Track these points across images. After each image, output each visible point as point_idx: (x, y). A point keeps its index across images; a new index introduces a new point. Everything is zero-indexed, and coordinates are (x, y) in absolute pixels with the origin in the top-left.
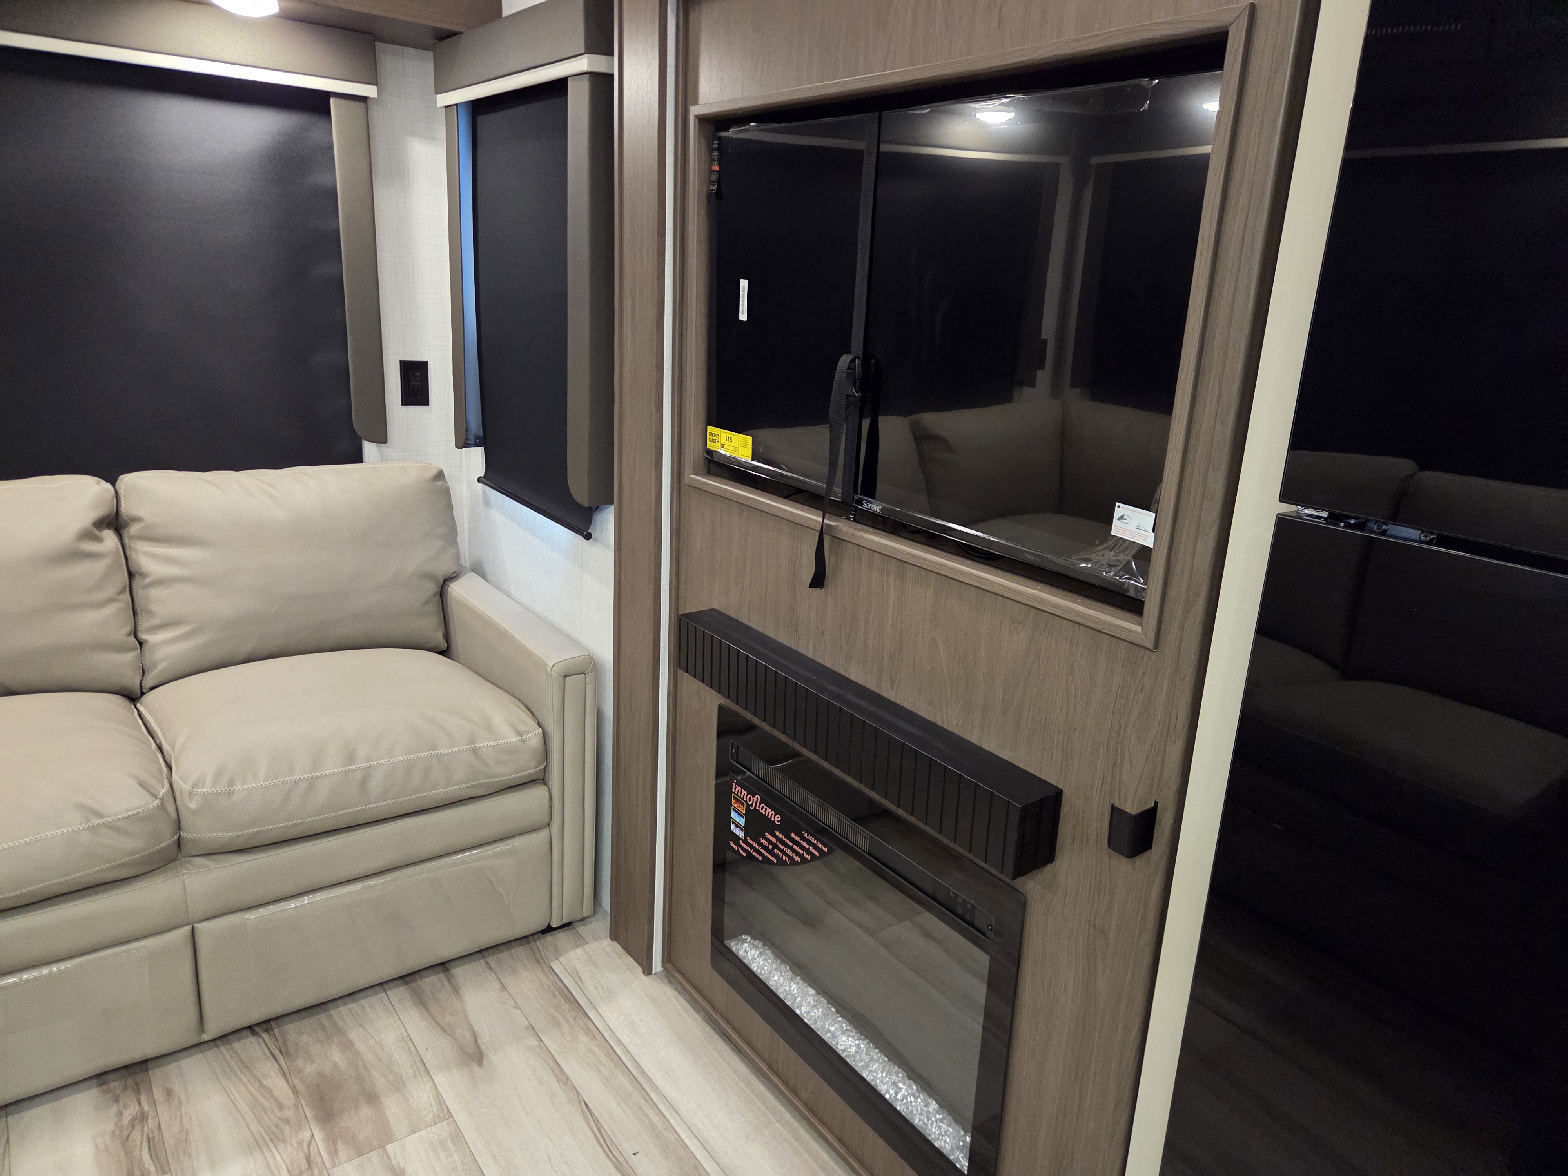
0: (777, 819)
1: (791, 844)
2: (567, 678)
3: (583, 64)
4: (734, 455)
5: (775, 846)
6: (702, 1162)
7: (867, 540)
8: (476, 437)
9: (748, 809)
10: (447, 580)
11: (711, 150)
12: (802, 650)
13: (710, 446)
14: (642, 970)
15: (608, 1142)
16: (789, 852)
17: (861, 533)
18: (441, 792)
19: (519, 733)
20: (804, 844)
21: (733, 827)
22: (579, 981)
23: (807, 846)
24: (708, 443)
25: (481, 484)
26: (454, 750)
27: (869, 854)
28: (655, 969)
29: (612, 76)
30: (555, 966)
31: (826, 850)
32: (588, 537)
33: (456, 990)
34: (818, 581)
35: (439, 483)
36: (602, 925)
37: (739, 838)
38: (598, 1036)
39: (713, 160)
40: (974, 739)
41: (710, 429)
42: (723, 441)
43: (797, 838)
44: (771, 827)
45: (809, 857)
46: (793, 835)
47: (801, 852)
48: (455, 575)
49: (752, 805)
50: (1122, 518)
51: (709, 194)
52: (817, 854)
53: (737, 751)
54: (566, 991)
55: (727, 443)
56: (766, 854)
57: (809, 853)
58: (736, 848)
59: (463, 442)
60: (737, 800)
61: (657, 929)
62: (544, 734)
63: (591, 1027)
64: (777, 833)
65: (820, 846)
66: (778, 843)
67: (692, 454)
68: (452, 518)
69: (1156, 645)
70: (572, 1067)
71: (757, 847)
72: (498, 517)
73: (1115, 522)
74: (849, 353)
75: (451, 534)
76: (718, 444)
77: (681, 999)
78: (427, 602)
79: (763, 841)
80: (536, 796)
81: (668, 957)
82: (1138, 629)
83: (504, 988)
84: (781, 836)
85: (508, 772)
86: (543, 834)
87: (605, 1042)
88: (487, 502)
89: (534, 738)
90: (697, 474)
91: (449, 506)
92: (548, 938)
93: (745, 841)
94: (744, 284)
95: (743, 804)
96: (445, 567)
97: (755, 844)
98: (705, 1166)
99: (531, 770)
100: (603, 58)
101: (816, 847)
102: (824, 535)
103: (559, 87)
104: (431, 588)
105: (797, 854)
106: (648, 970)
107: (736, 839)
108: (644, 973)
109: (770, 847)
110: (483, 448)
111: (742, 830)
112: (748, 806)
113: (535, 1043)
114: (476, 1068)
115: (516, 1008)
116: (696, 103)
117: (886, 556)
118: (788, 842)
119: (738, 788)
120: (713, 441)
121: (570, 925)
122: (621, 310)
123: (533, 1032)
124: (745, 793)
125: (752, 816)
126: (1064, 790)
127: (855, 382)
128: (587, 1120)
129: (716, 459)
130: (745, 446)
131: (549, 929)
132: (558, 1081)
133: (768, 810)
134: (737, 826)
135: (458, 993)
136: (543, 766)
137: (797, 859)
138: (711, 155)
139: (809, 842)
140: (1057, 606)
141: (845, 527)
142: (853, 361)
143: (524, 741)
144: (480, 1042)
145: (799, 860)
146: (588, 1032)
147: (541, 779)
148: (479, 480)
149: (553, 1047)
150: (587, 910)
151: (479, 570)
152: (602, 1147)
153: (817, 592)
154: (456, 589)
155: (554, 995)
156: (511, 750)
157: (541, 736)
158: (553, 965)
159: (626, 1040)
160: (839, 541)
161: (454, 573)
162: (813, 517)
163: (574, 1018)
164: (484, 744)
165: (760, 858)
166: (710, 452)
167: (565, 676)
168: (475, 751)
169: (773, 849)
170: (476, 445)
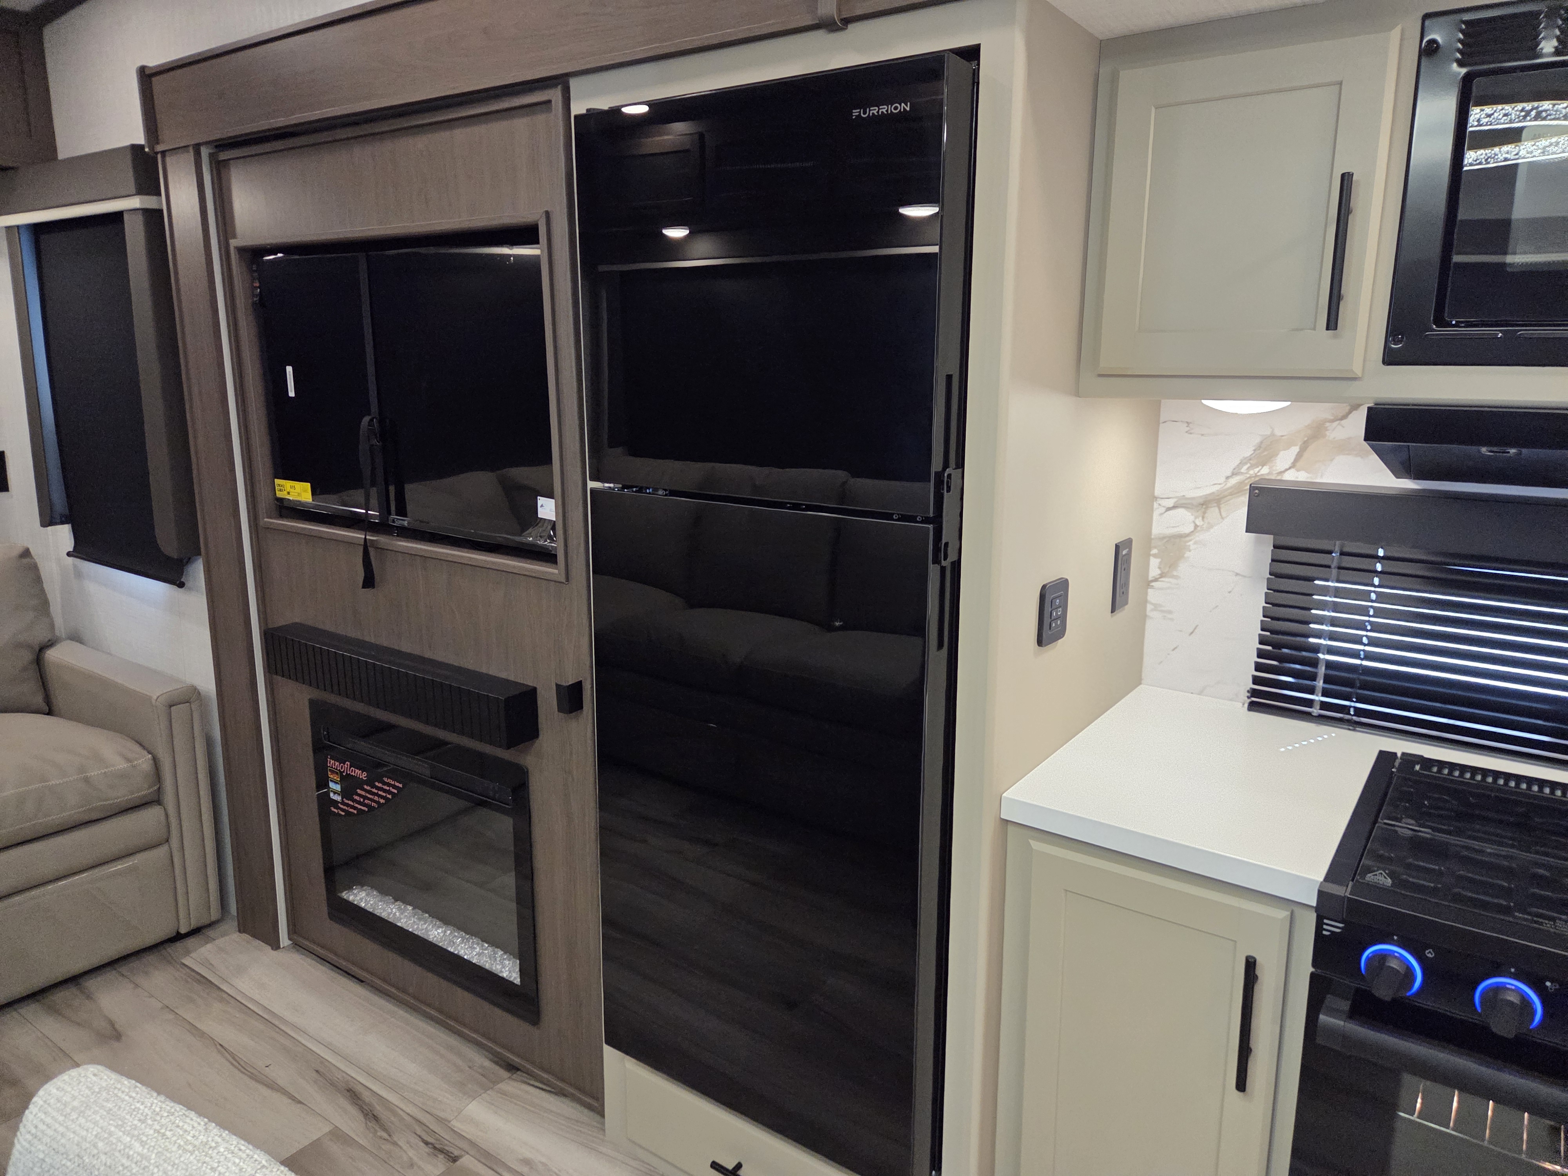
0: (363, 776)
1: (376, 791)
2: (172, 708)
3: (135, 202)
4: (299, 499)
5: (365, 798)
6: (326, 1057)
7: (400, 546)
8: (62, 516)
9: (342, 778)
10: (43, 648)
11: (251, 271)
12: (367, 639)
13: (279, 494)
14: (270, 948)
15: (242, 1063)
16: (376, 798)
17: (394, 542)
18: (57, 817)
19: (128, 760)
20: (386, 787)
21: (332, 795)
22: (210, 967)
23: (388, 788)
24: (277, 492)
25: (72, 558)
26: (65, 780)
27: (431, 778)
28: (283, 943)
29: (161, 211)
30: (187, 961)
31: (401, 786)
32: (181, 585)
33: (89, 997)
34: (369, 582)
35: (25, 561)
36: (231, 925)
37: (336, 802)
38: (232, 1001)
39: (254, 279)
40: (484, 670)
41: (277, 481)
42: (289, 489)
43: (380, 785)
44: (360, 784)
45: (390, 796)
46: (377, 784)
47: (384, 794)
48: (50, 643)
49: (344, 771)
50: (542, 506)
51: (254, 304)
52: (396, 791)
53: (328, 733)
54: (198, 977)
55: (292, 490)
56: (359, 807)
57: (389, 792)
58: (336, 811)
59: (48, 519)
60: (333, 772)
61: (281, 915)
62: (155, 760)
63: (225, 996)
64: (365, 787)
65: (397, 784)
66: (368, 795)
67: (264, 502)
68: (42, 590)
69: (567, 579)
70: (210, 1026)
71: (352, 804)
72: (91, 587)
73: (539, 509)
74: (369, 414)
75: (43, 605)
76: (285, 493)
77: (309, 960)
78: (25, 669)
79: (356, 797)
80: (152, 815)
81: (293, 931)
82: (556, 571)
83: (137, 986)
84: (368, 788)
85: (121, 795)
86: (163, 850)
87: (238, 1003)
88: (79, 574)
89: (144, 762)
90: (271, 518)
91: (38, 580)
92: (179, 945)
93: (343, 803)
94: (289, 369)
95: (337, 773)
96: (40, 635)
97: (350, 803)
98: (330, 1060)
99: (145, 792)
100: (154, 198)
101: (394, 787)
102: (370, 549)
103: (116, 218)
104: (27, 656)
105: (382, 797)
106: (275, 945)
107: (335, 803)
108: (272, 949)
109: (362, 800)
110: (70, 525)
111: (339, 794)
112: (341, 773)
113: (171, 1016)
114: (116, 1044)
115: (150, 997)
116: (234, 236)
117: (413, 555)
118: (374, 790)
119: (332, 762)
120: (281, 490)
121: (199, 932)
122: (190, 394)
123: (168, 1010)
124: (337, 763)
125: (345, 779)
126: (538, 687)
127: (376, 435)
128: (223, 1055)
129: (286, 504)
130: (306, 491)
131: (178, 937)
132: (195, 1037)
133: (357, 771)
134: (335, 793)
135: (92, 998)
136: (156, 788)
137: (382, 801)
138: (252, 276)
139: (389, 785)
140: (514, 567)
141: (382, 540)
142: (372, 420)
143: (134, 767)
144: (117, 1026)
145: (384, 801)
146: (222, 1000)
147: (155, 800)
148: (69, 554)
149: (188, 1016)
150: (215, 914)
151: (76, 637)
152: (235, 1067)
153: (369, 592)
154: (52, 655)
155: (187, 982)
156: (123, 775)
157: (151, 762)
158: (184, 961)
159: (257, 997)
160: (381, 550)
161: (49, 640)
162: (359, 536)
163: (208, 994)
164: (94, 773)
165: (355, 812)
166: (281, 500)
167: (171, 706)
168: (87, 780)
169: (364, 801)
170: (62, 523)
